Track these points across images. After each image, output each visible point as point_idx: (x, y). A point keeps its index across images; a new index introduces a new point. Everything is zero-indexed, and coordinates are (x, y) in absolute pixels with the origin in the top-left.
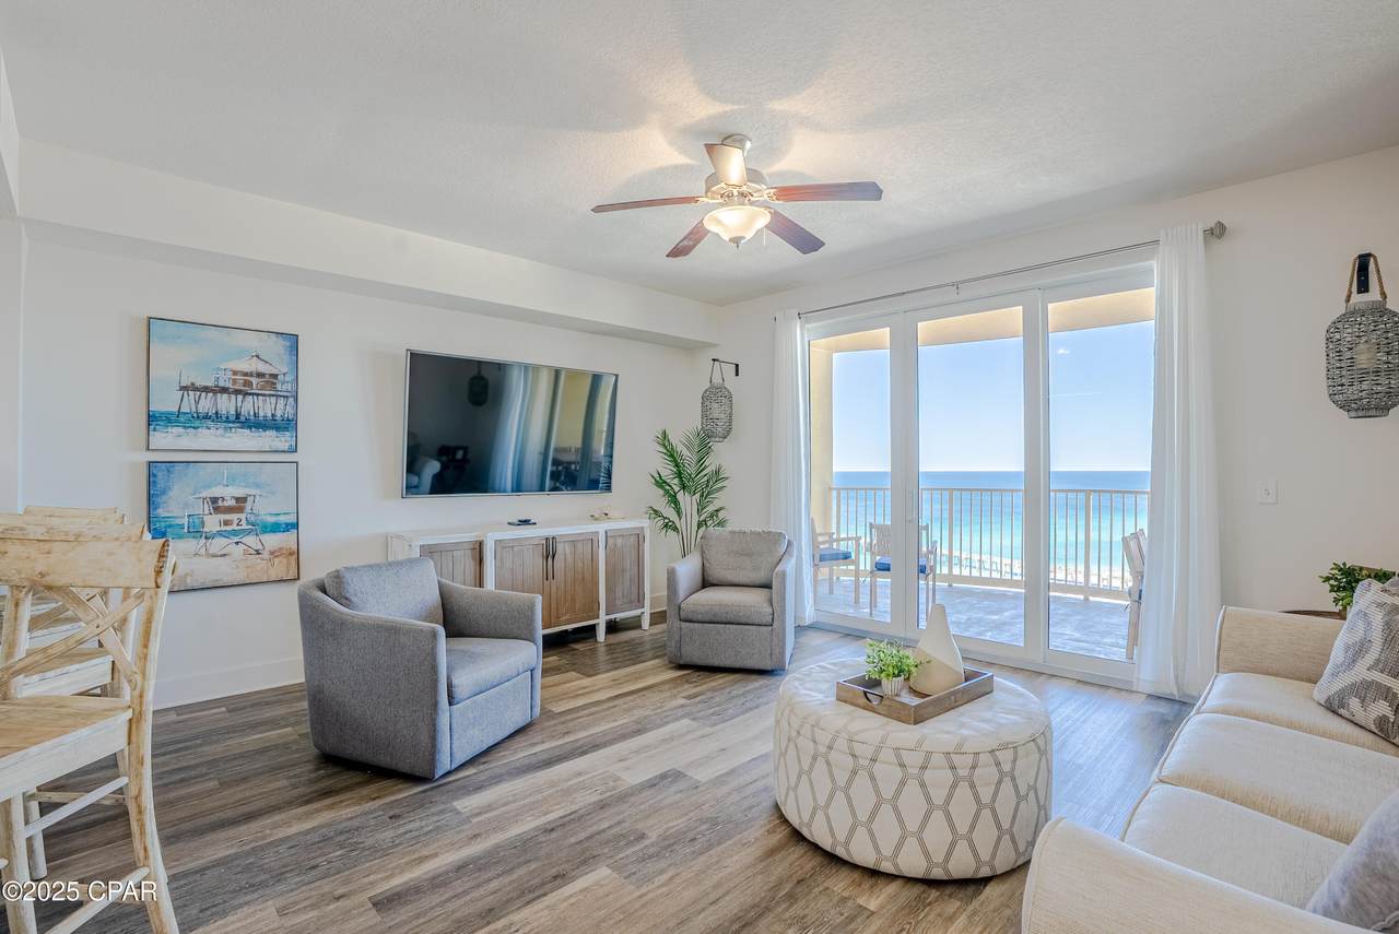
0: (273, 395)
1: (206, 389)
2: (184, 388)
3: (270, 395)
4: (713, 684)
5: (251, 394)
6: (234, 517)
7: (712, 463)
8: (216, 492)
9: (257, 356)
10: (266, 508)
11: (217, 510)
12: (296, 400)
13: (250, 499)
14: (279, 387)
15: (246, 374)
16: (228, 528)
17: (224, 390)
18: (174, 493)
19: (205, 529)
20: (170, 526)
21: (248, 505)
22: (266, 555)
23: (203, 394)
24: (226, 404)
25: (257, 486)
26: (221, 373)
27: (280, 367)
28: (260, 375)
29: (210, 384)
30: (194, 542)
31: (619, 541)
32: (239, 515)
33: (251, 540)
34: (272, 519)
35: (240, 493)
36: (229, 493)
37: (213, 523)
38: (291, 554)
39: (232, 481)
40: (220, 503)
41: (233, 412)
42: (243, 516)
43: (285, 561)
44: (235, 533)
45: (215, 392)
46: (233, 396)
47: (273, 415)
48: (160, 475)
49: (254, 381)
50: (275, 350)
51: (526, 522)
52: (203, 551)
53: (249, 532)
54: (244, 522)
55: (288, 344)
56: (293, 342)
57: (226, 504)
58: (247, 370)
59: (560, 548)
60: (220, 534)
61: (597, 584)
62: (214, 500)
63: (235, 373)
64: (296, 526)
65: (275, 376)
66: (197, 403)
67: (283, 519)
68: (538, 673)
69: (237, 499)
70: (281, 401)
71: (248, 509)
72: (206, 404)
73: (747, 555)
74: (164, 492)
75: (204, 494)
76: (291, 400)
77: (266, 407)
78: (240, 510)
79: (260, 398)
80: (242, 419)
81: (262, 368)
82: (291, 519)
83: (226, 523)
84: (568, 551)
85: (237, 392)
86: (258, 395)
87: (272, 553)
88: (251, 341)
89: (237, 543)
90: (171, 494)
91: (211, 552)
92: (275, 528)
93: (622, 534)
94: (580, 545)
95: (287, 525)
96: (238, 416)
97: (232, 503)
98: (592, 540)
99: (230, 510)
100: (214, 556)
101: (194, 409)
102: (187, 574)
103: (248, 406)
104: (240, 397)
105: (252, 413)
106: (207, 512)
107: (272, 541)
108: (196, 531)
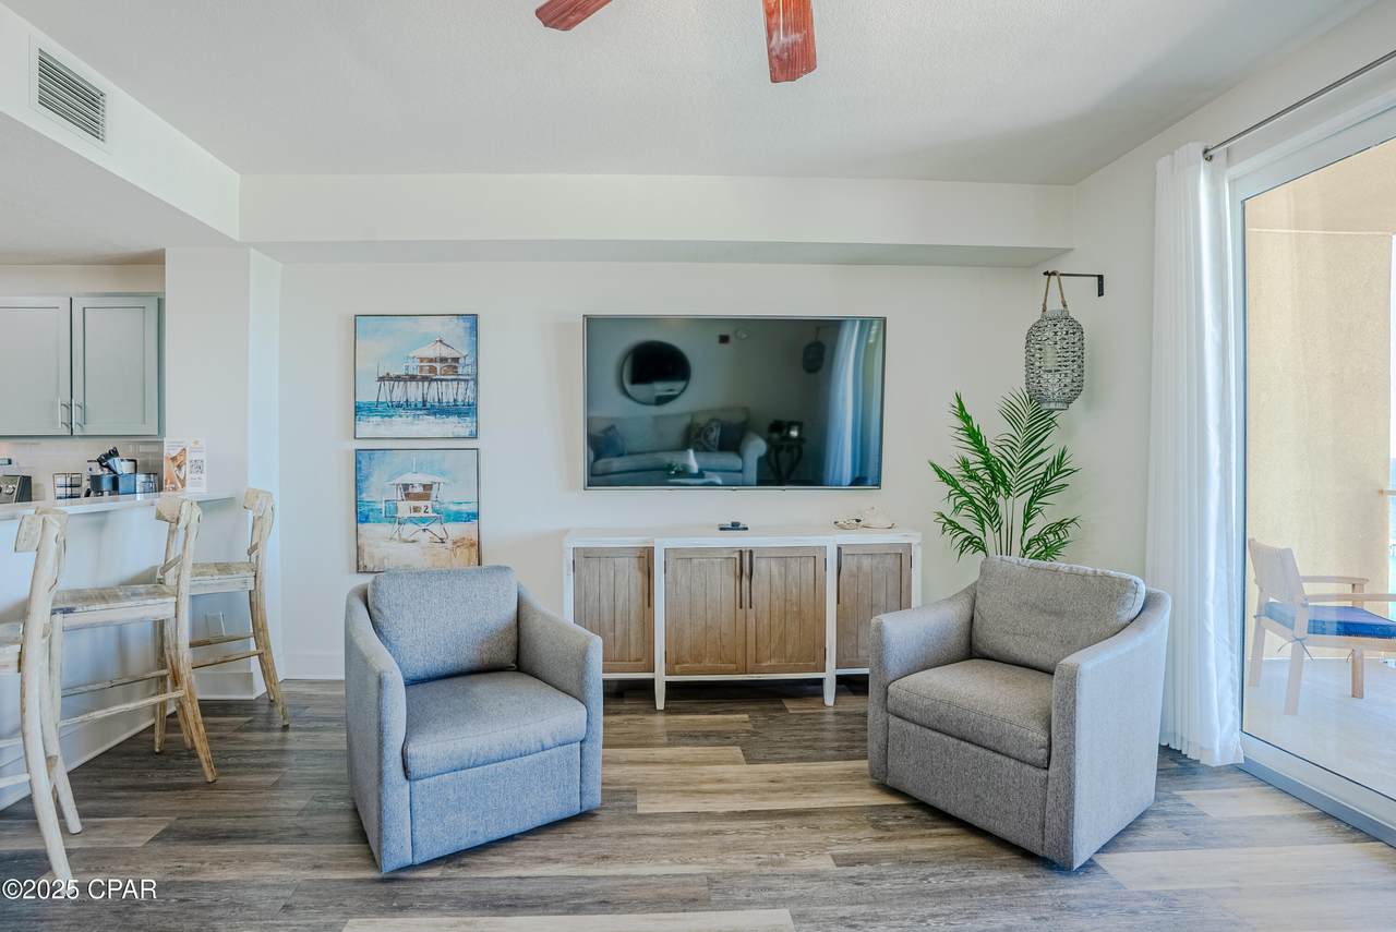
0: (455, 380)
1: (398, 378)
2: (381, 379)
3: (452, 380)
4: (914, 845)
5: (435, 380)
6: (421, 504)
7: (1052, 445)
8: (408, 478)
9: (441, 341)
10: (450, 496)
11: (408, 496)
12: (476, 383)
13: (435, 487)
14: (460, 371)
15: (431, 360)
16: (417, 515)
17: (413, 378)
18: (374, 479)
19: (399, 515)
20: (372, 510)
21: (434, 493)
22: (449, 544)
23: (396, 383)
24: (415, 392)
25: (442, 473)
26: (410, 363)
27: (461, 351)
28: (443, 360)
29: (401, 372)
30: (390, 526)
31: (866, 562)
32: (426, 503)
33: (436, 528)
34: (454, 508)
35: (427, 480)
36: (417, 479)
37: (404, 509)
38: (472, 545)
39: (420, 468)
40: (410, 490)
41: (420, 399)
42: (429, 503)
43: (466, 551)
44: (423, 520)
45: (405, 381)
46: (420, 383)
47: (455, 400)
48: (363, 462)
49: (438, 366)
50: (455, 331)
51: (735, 526)
52: (396, 536)
53: (434, 520)
54: (430, 510)
55: (468, 325)
56: (473, 320)
57: (416, 491)
58: (432, 356)
59: (761, 566)
60: (411, 520)
61: (822, 621)
62: (406, 487)
63: (422, 360)
64: (476, 516)
65: (456, 360)
66: (391, 392)
67: (464, 508)
68: (597, 750)
69: (424, 486)
70: (462, 384)
71: (433, 497)
72: (398, 393)
73: (1056, 613)
74: (367, 478)
75: (397, 482)
76: (471, 383)
77: (449, 392)
78: (425, 497)
79: (444, 383)
80: (428, 405)
81: (446, 353)
82: (472, 508)
83: (416, 509)
84: (775, 571)
85: (424, 379)
86: (442, 380)
87: (455, 543)
88: (436, 327)
89: (424, 530)
90: (372, 479)
91: (404, 537)
92: (457, 517)
93: (871, 552)
94: (794, 565)
95: (468, 514)
96: (424, 402)
97: (419, 490)
98: (814, 556)
99: (418, 497)
100: (406, 541)
101: (389, 399)
102: (384, 558)
103: (433, 392)
104: (426, 384)
105: (436, 400)
106: (400, 498)
107: (455, 530)
108: (392, 517)
